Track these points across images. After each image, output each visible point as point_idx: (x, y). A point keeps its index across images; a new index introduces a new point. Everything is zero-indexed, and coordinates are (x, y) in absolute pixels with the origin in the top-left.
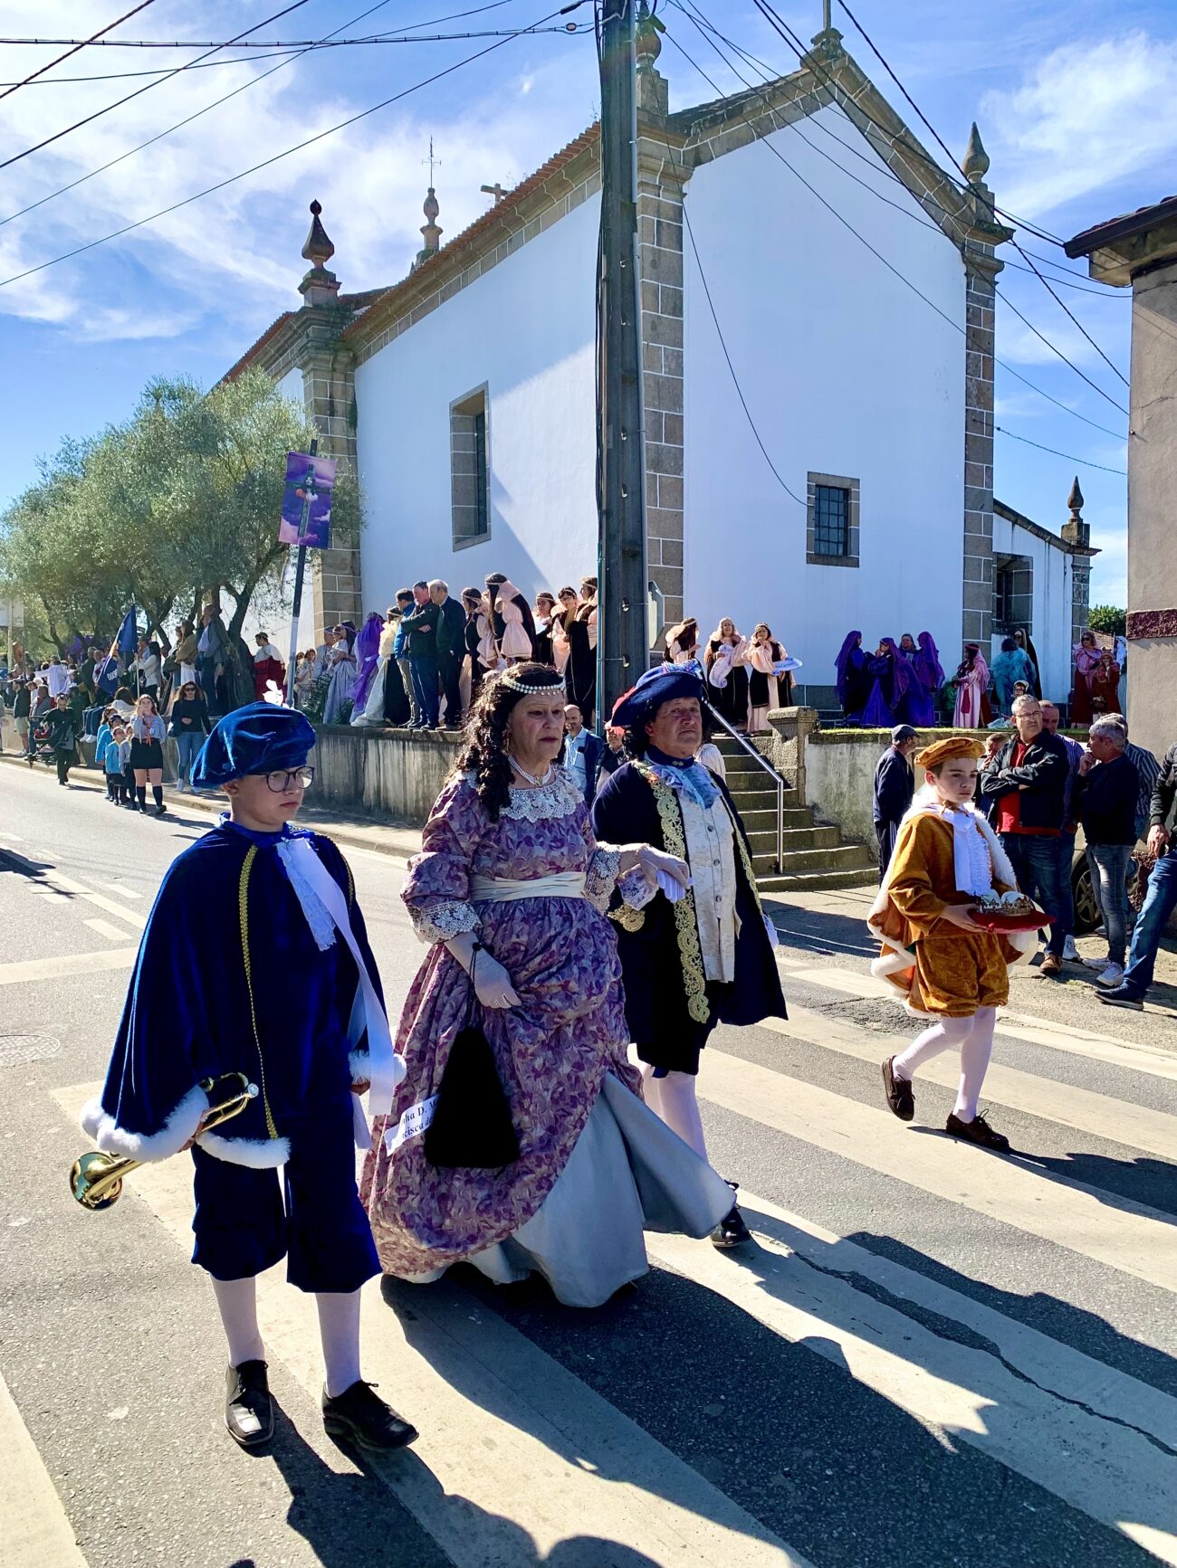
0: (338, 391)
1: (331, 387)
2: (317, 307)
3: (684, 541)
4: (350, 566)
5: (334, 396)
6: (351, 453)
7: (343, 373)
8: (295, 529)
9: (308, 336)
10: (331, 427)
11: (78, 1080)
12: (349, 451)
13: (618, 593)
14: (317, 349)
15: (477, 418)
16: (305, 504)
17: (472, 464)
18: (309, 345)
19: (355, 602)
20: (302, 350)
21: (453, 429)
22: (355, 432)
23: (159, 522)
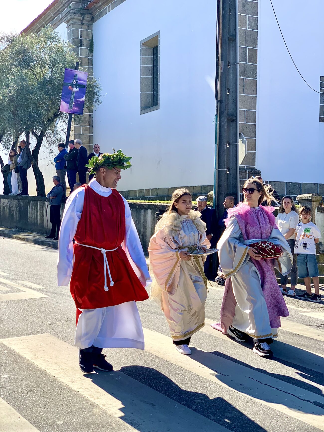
0: (84, 34)
1: (81, 32)
3: (257, 111)
4: (88, 121)
5: (83, 37)
6: (90, 65)
7: (86, 25)
8: (67, 106)
9: (70, 7)
10: (81, 52)
11: (9, 337)
12: (89, 64)
13: (224, 139)
14: (75, 13)
15: (154, 49)
16: (72, 93)
17: (151, 72)
18: (71, 12)
19: (90, 139)
20: (67, 15)
21: (142, 54)
22: (92, 55)
23: (3, 101)
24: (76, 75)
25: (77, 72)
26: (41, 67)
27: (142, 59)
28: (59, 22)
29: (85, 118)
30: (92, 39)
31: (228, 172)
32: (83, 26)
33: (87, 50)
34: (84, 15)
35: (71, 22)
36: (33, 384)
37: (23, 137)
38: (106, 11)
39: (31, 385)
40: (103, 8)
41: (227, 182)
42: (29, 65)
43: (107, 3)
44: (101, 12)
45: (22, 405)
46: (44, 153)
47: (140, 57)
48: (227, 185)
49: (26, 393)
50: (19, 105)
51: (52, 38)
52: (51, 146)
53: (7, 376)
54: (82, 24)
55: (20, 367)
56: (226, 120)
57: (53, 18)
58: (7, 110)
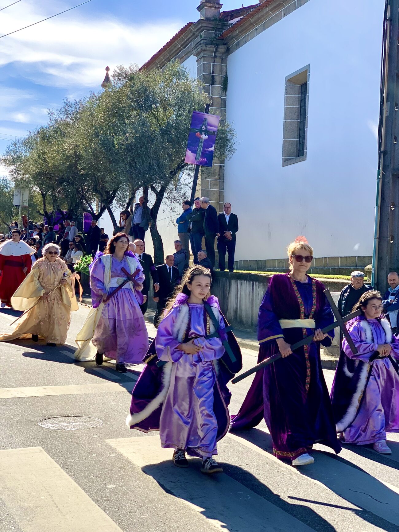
0: (217, 69)
1: (213, 67)
2: (207, 19)
4: (218, 174)
5: (215, 72)
6: (223, 106)
7: (221, 58)
8: (194, 156)
9: (201, 37)
10: (212, 91)
11: (116, 437)
12: (221, 105)
13: (388, 199)
14: (206, 44)
15: (302, 86)
16: (201, 141)
17: (297, 114)
18: (202, 42)
19: (219, 196)
20: (196, 46)
21: (286, 93)
22: (226, 94)
23: (118, 150)
24: (205, 120)
25: (207, 116)
26: (165, 110)
27: (287, 99)
28: (188, 55)
29: (215, 170)
30: (226, 75)
31: (392, 242)
32: (217, 60)
33: (220, 89)
34: (217, 45)
35: (202, 54)
36: (144, 498)
37: (140, 193)
38: (244, 40)
39: (141, 499)
40: (240, 37)
41: (391, 255)
42: (150, 107)
43: (246, 31)
44: (238, 42)
45: (130, 525)
46: (164, 211)
47: (284, 96)
48: (391, 258)
49: (135, 509)
50: (138, 155)
51: (179, 75)
52: (173, 204)
53: (114, 486)
54: (215, 56)
55: (129, 475)
56: (391, 176)
57: (180, 49)
58: (123, 161)
